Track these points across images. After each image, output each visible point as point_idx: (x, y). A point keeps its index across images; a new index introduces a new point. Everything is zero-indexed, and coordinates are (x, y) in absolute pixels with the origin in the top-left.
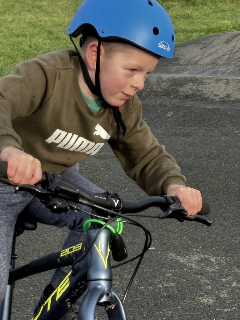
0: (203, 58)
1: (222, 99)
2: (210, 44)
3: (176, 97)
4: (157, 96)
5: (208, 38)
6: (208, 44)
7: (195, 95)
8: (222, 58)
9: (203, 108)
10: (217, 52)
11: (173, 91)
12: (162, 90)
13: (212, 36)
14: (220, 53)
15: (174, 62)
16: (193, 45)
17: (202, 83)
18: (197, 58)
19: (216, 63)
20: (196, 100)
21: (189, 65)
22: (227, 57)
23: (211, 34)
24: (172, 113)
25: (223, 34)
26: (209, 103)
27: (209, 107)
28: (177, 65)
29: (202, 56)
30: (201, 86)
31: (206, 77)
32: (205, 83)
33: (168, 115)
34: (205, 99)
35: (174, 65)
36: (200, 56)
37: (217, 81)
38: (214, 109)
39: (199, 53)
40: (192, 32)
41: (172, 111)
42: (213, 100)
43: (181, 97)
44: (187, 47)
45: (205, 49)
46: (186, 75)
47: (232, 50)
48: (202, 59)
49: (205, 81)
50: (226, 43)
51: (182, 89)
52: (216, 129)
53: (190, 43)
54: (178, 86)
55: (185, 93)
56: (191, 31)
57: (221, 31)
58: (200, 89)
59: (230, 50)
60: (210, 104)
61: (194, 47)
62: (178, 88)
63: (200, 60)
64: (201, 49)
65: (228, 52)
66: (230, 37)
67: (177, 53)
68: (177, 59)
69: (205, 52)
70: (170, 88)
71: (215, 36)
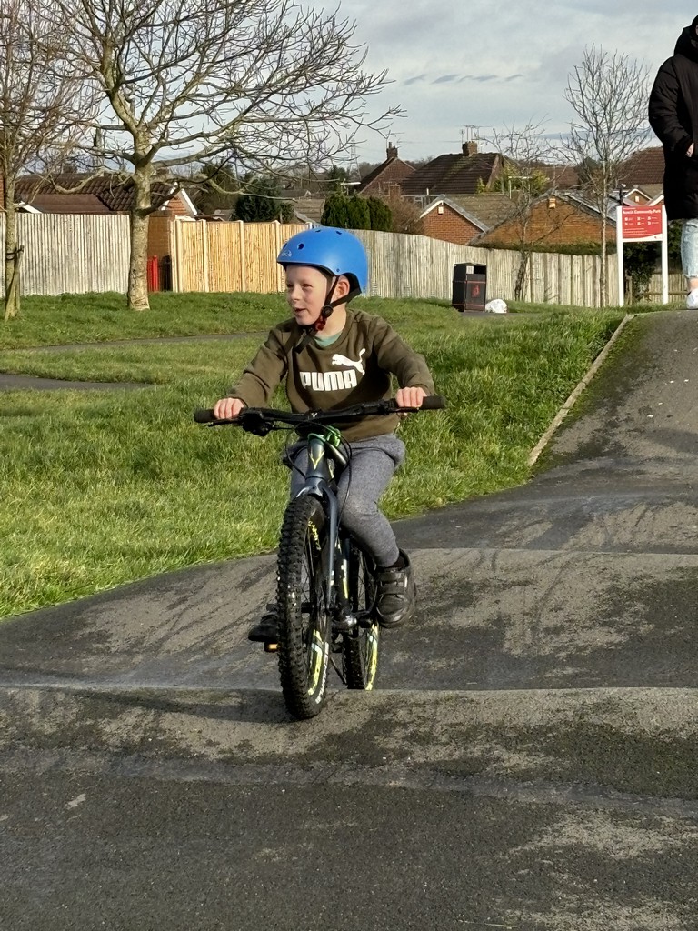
0: (178, 632)
1: (229, 755)
2: (196, 591)
4: (39, 748)
5: (191, 574)
6: (191, 590)
7: (152, 743)
8: (230, 630)
9: (174, 781)
10: (216, 613)
11: (88, 732)
12: (54, 730)
13: (202, 570)
14: (226, 617)
15: (95, 646)
16: (147, 596)
17: (170, 707)
18: (160, 634)
19: (214, 647)
20: (153, 758)
21: (137, 652)
22: (245, 628)
23: (200, 560)
24: (82, 798)
25: (234, 561)
26: (191, 767)
27: (190, 778)
28: (103, 652)
29: (174, 626)
30: (168, 716)
31: (181, 687)
32: (179, 708)
33: (71, 803)
34: (178, 754)
35: (93, 654)
36: (167, 627)
37: (214, 699)
38: (206, 783)
39: (164, 619)
41: (82, 792)
42: (201, 756)
43: (111, 749)
44: (131, 602)
45: (182, 607)
46: (128, 683)
47: (259, 609)
48: (175, 636)
49: (179, 700)
50: (240, 590)
51: (112, 727)
52: (210, 842)
53: (139, 590)
54: (101, 717)
55: (121, 737)
56: (144, 553)
57: (227, 553)
58: (165, 725)
59: (254, 608)
60: (194, 770)
61: (152, 600)
62: (102, 724)
63: (167, 638)
64: (171, 607)
65: (247, 614)
66: (254, 570)
67: (105, 616)
68: (102, 637)
69: (183, 615)
70: (77, 724)
71: (210, 567)
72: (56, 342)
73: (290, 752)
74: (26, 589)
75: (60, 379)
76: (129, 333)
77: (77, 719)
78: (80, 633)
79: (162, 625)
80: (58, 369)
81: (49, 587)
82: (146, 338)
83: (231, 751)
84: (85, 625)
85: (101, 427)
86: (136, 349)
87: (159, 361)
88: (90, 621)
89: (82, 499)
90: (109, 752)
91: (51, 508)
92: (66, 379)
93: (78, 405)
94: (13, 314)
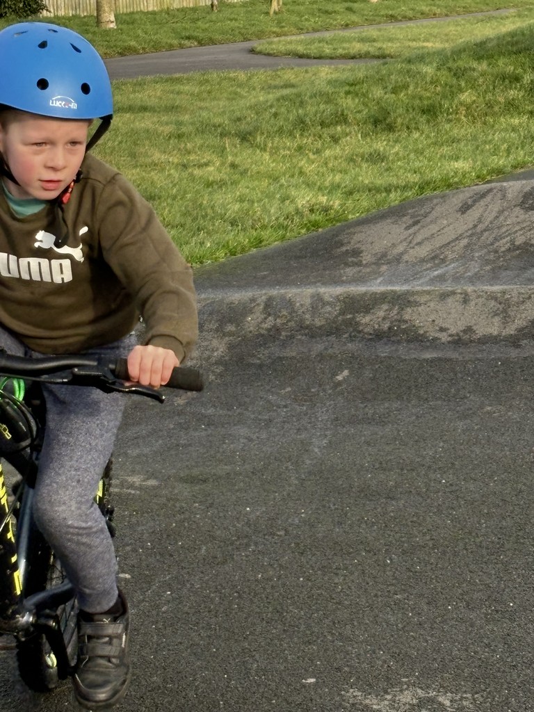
0: (413, 248)
1: (456, 338)
2: (426, 215)
3: (355, 336)
4: (312, 337)
5: (421, 203)
6: (422, 215)
7: (396, 330)
8: (454, 244)
9: (415, 358)
10: (442, 231)
11: (349, 323)
12: (322, 323)
13: (430, 199)
14: (450, 234)
15: (350, 260)
16: (389, 221)
17: (410, 304)
18: (400, 249)
19: (442, 257)
20: (399, 342)
21: (383, 264)
22: (465, 242)
23: (428, 193)
24: (346, 373)
25: (455, 191)
26: (428, 347)
27: (427, 356)
28: (356, 264)
29: (410, 242)
30: (409, 310)
31: (419, 288)
32: (417, 304)
33: (338, 377)
34: (417, 339)
35: (350, 266)
36: (405, 244)
37: (444, 296)
38: (440, 359)
39: (402, 237)
40: (388, 190)
41: (346, 368)
42: (435, 339)
43: (366, 336)
44: (377, 225)
45: (416, 228)
46: (377, 287)
47: (475, 226)
48: (411, 251)
49: (417, 298)
50: (460, 213)
51: (367, 319)
52: (445, 403)
53: (382, 216)
54: (357, 312)
55: (374, 327)
56: (385, 188)
57: (449, 186)
58: (407, 317)
59: (471, 226)
60: (430, 350)
61: (393, 223)
62: (359, 318)
63: (405, 252)
64: (407, 228)
65: (467, 231)
66: (470, 198)
67: (356, 238)
68: (356, 253)
69: (417, 234)
70: (340, 318)
71: (436, 197)
72: (310, 29)
73: (503, 334)
74: (297, 219)
75: (315, 58)
76: (366, 20)
77: (340, 314)
78: (338, 250)
79: (401, 242)
80: (313, 49)
81: (313, 217)
82: (379, 23)
83: (458, 335)
84: (342, 245)
85: (348, 93)
86: (372, 32)
87: (390, 40)
88: (346, 241)
89: (335, 149)
90: (365, 338)
91: (312, 156)
92: (320, 58)
93: (329, 77)
94: (277, 10)
